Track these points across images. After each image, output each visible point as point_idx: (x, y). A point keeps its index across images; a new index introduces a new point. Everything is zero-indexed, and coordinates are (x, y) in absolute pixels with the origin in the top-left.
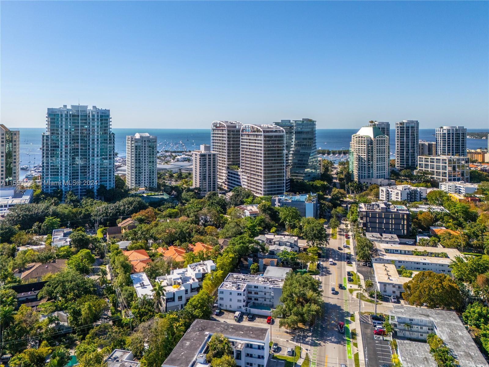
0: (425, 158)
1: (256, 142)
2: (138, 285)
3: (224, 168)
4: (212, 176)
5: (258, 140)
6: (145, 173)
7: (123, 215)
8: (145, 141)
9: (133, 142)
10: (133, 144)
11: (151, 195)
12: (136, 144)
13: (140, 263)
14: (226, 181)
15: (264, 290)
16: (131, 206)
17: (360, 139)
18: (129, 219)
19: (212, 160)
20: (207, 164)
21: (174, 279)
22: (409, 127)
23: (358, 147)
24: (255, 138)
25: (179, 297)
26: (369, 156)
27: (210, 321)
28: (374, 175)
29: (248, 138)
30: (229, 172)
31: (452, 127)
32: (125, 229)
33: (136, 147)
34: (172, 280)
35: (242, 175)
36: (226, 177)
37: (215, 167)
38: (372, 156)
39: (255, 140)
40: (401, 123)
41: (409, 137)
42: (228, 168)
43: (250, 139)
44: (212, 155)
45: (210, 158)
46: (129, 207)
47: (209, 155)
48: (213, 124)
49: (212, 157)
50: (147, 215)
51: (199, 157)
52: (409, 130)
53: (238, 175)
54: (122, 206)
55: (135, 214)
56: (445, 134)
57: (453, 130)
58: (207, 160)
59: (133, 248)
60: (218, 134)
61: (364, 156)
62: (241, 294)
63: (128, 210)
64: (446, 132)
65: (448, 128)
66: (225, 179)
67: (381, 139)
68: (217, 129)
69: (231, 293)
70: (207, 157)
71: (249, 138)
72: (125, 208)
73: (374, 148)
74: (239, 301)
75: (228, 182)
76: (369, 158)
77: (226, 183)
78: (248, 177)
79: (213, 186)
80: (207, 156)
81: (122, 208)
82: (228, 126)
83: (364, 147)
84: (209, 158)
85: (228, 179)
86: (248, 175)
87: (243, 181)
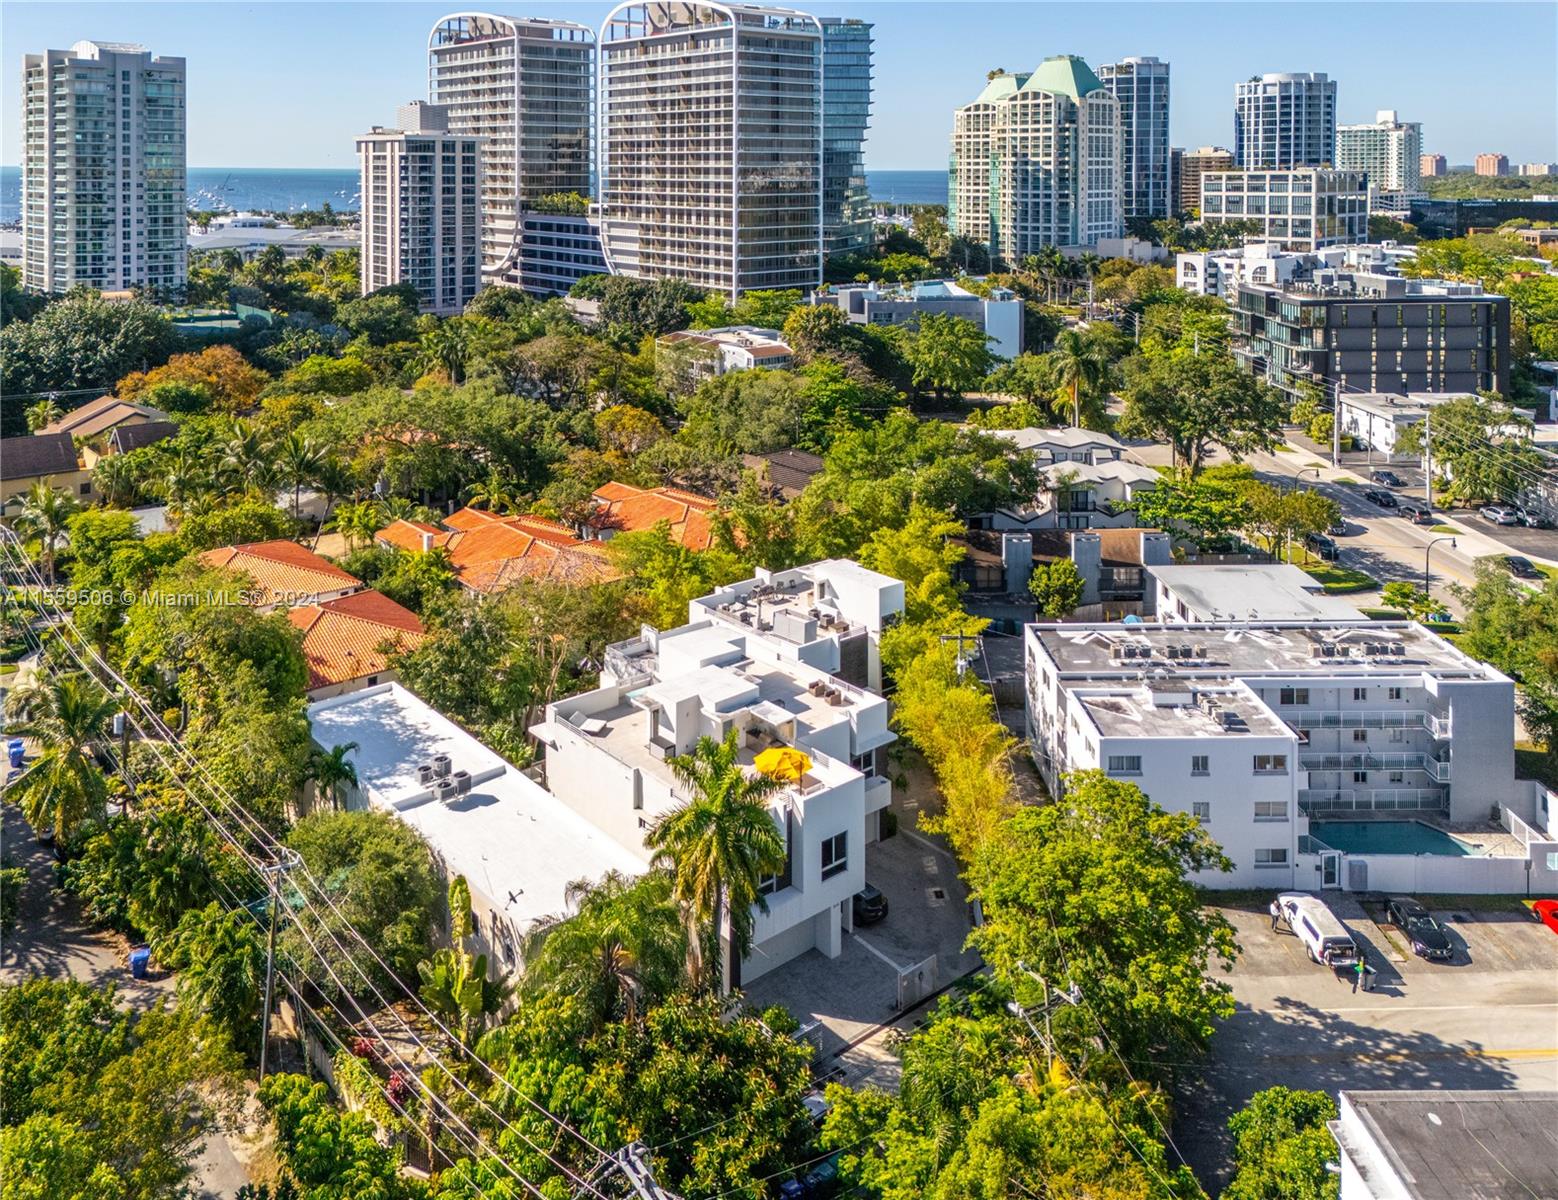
0: (1229, 178)
1: (693, 67)
2: (409, 785)
3: (504, 211)
4: (459, 236)
5: (706, 58)
6: (126, 223)
7: (57, 387)
8: (126, 75)
9: (60, 78)
10: (61, 84)
12: (82, 87)
13: (329, 618)
14: (515, 265)
16: (108, 341)
17: (1029, 102)
18: (106, 401)
19: (459, 165)
20: (438, 185)
22: (1147, 80)
23: (1019, 135)
24: (686, 54)
25: (827, 845)
26: (1064, 163)
28: (1080, 234)
29: (643, 58)
30: (530, 226)
31: (1296, 75)
32: (95, 448)
33: (81, 98)
35: (611, 225)
36: (516, 245)
37: (472, 201)
38: (1076, 165)
39: (688, 60)
40: (1120, 69)
42: (525, 206)
43: (653, 64)
44: (459, 148)
45: (452, 160)
46: (93, 347)
47: (448, 146)
48: (439, 31)
49: (459, 154)
50: (214, 378)
51: (397, 154)
52: (1148, 90)
53: (585, 229)
54: (44, 341)
55: (137, 375)
56: (1271, 99)
57: (1298, 85)
58: (438, 165)
59: (212, 535)
60: (464, 68)
61: (1047, 161)
62: (1280, 761)
63: (87, 359)
64: (1274, 92)
65: (1285, 80)
66: (511, 258)
67: (1101, 102)
68: (462, 50)
69: (1200, 765)
70: (439, 154)
71: (651, 57)
72: (64, 354)
73: (1081, 136)
74: (1266, 812)
75: (525, 267)
76: (1063, 171)
77: (517, 273)
78: (647, 228)
79: (465, 281)
80: (439, 147)
81: (50, 351)
82: (521, 29)
83: (1048, 131)
84: (445, 159)
85: (525, 253)
86: (643, 220)
87: (613, 252)
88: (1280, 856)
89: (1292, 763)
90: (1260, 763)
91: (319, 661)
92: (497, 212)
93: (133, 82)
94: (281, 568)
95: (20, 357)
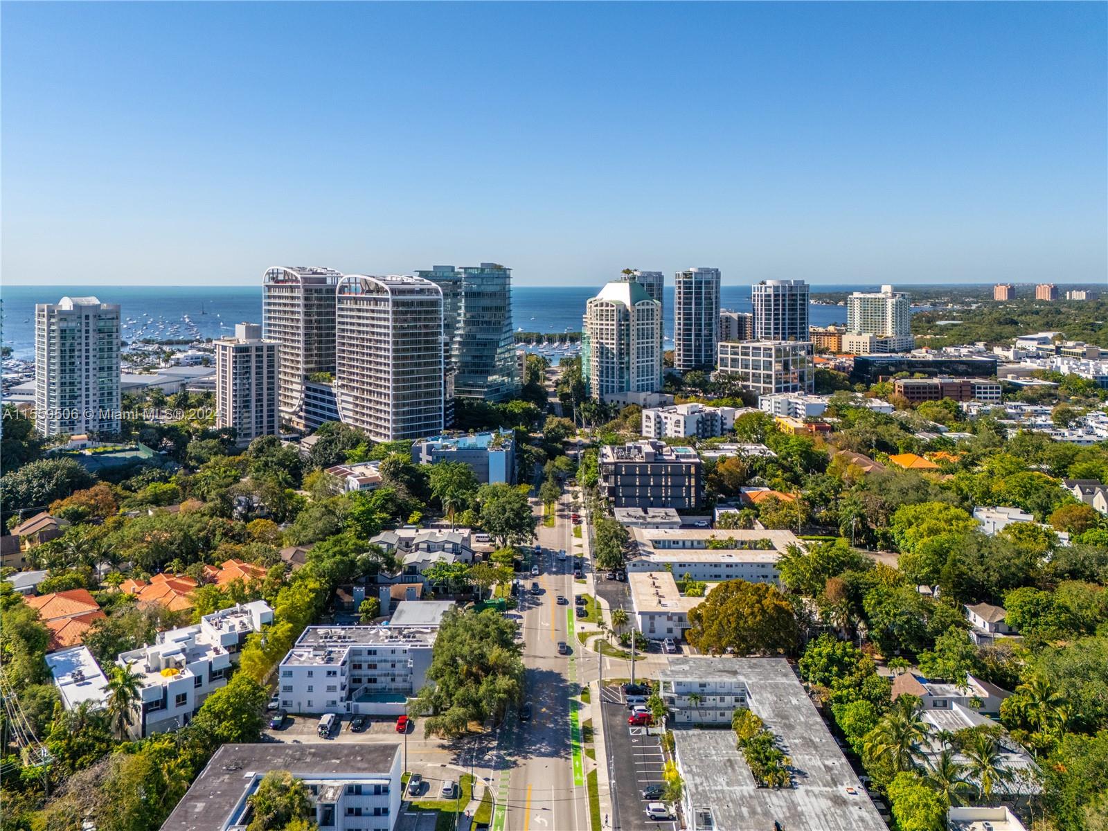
0: (732, 347)
1: (375, 315)
2: (68, 679)
3: (296, 380)
4: (265, 397)
5: (380, 312)
7: (25, 507)
8: (87, 317)
9: (53, 320)
10: (53, 324)
11: (106, 452)
12: (64, 325)
13: (73, 623)
14: (301, 410)
15: (390, 657)
16: (49, 482)
17: (604, 308)
18: (41, 515)
19: (265, 359)
20: (253, 371)
21: (165, 655)
22: (701, 282)
23: (599, 327)
24: (372, 308)
25: (178, 697)
26: (621, 344)
27: (259, 745)
28: (631, 385)
29: (354, 307)
30: (308, 389)
31: (783, 281)
32: (31, 541)
33: (63, 331)
34: (160, 656)
35: (342, 394)
36: (302, 399)
37: (273, 378)
38: (628, 345)
39: (373, 311)
40: (685, 275)
41: (700, 304)
42: (306, 378)
43: (359, 310)
44: (265, 349)
45: (261, 356)
46: (42, 486)
47: (259, 349)
48: (268, 274)
49: (265, 353)
50: (93, 502)
51: (232, 354)
52: (700, 288)
53: (330, 394)
54: (22, 482)
55: (58, 501)
56: (769, 296)
57: (784, 287)
58: (253, 359)
59: (54, 587)
60: (280, 297)
61: (612, 344)
62: (335, 673)
63: (39, 492)
64: (770, 291)
65: (776, 284)
66: (299, 406)
67: (646, 307)
68: (279, 287)
69: (310, 674)
70: (254, 353)
71: (358, 307)
72: (30, 488)
73: (631, 328)
74: (331, 689)
75: (307, 412)
76: (621, 349)
77: (302, 414)
78: (357, 398)
79: (268, 422)
80: (254, 350)
81: (23, 488)
82: (306, 280)
83: (612, 325)
84: (258, 356)
85: (307, 404)
86: (355, 393)
87: (343, 408)
88: (334, 703)
89: (339, 673)
90: (329, 673)
91: (60, 638)
92: (293, 380)
93: (91, 321)
94: (70, 602)
95: (9, 492)
